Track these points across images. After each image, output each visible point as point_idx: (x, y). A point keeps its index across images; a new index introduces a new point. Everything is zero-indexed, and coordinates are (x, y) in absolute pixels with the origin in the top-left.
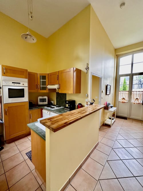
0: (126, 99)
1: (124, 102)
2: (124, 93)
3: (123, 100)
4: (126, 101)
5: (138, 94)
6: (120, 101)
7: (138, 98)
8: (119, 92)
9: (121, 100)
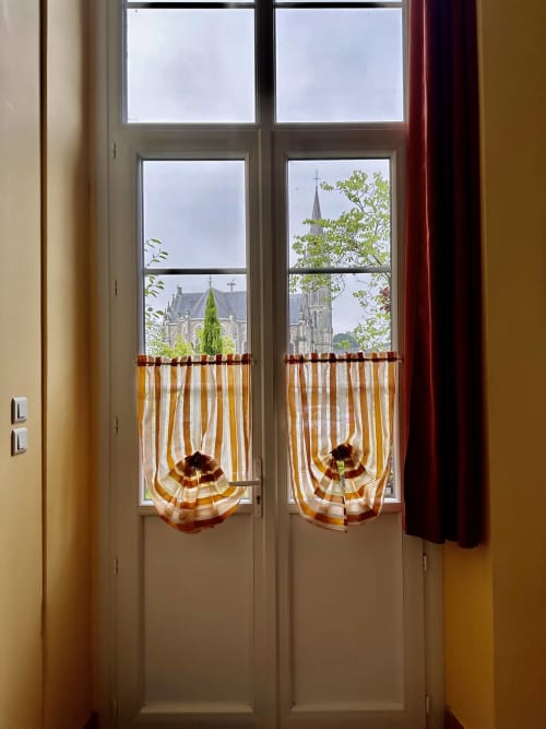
0: (228, 474)
1: (204, 513)
2: (195, 383)
3: (190, 494)
4: (223, 506)
5: (351, 391)
6: (162, 505)
7: (356, 441)
8: (131, 377)
9: (170, 486)
